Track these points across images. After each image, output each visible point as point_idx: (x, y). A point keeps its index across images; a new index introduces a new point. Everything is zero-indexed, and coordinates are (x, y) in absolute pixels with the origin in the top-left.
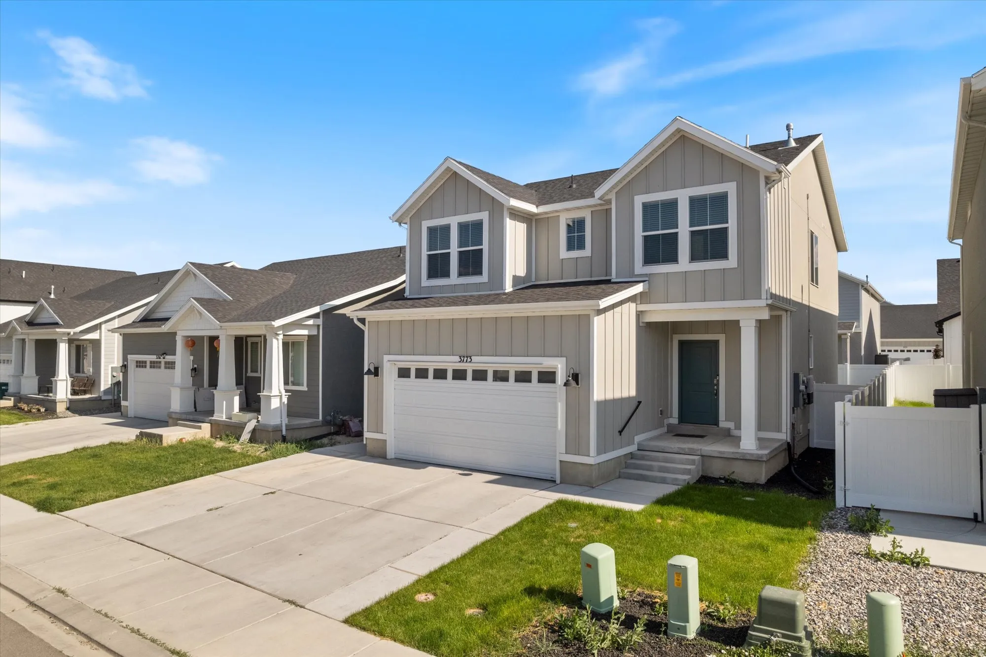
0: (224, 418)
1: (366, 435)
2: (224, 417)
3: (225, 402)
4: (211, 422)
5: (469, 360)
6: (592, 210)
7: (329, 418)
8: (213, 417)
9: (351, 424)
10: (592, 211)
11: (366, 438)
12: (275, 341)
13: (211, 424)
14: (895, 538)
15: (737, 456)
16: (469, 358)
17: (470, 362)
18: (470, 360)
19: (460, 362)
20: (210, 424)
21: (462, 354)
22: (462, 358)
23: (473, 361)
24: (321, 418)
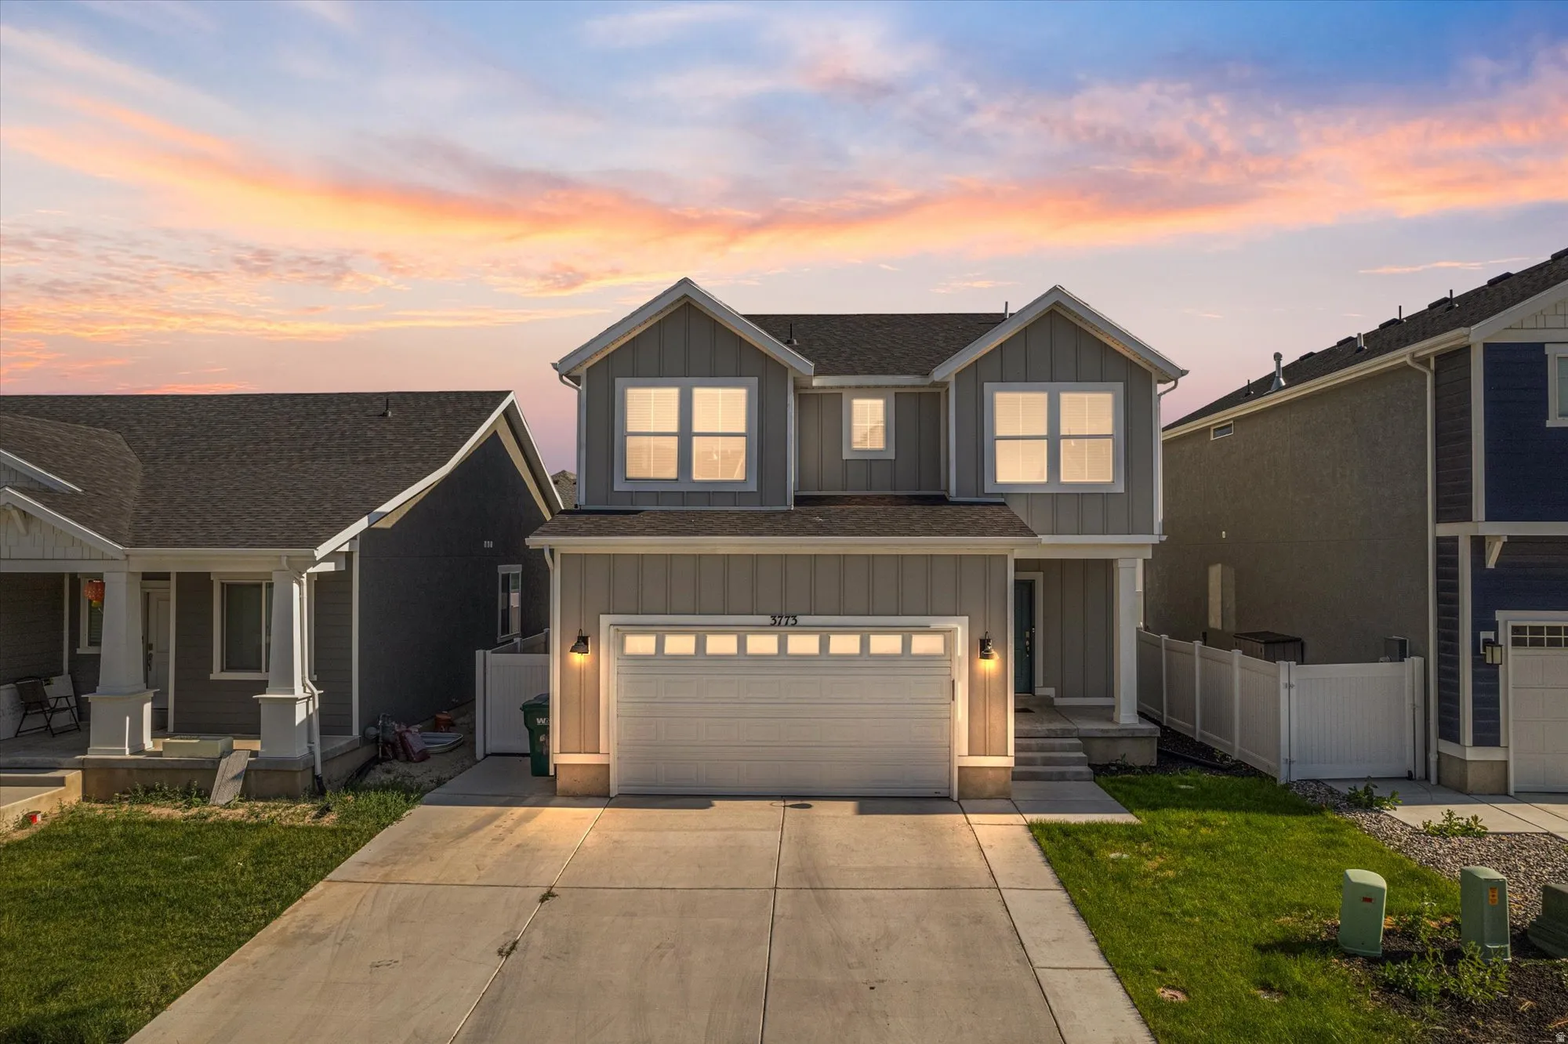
0: (127, 755)
1: (559, 758)
2: (127, 753)
3: (128, 718)
4: (82, 766)
5: (791, 621)
6: (897, 391)
7: (372, 731)
8: (86, 753)
9: (410, 738)
10: (896, 393)
11: (555, 765)
12: (296, 587)
13: (83, 770)
14: (1450, 814)
15: (1125, 734)
16: (791, 619)
17: (793, 625)
18: (794, 622)
19: (772, 625)
20: (80, 771)
21: (777, 611)
22: (776, 618)
23: (799, 623)
24: (356, 732)
